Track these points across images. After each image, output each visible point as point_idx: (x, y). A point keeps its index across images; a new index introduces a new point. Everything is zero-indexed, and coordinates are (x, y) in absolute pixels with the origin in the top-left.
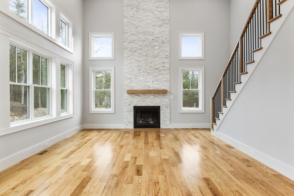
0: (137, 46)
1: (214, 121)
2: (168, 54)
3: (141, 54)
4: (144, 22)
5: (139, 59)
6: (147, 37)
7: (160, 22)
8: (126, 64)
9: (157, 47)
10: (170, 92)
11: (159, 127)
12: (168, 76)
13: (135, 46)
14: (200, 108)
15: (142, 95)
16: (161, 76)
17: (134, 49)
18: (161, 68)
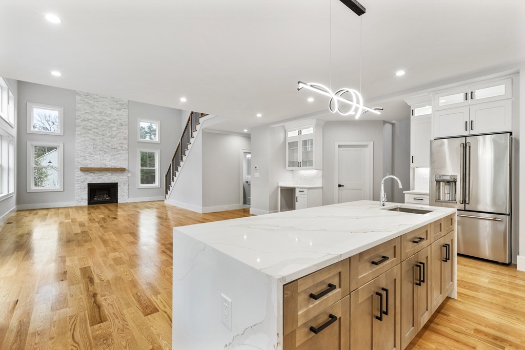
0: (92, 125)
1: (167, 193)
2: (126, 135)
3: (97, 133)
4: (100, 102)
5: (94, 137)
6: (105, 118)
7: (119, 106)
8: (78, 141)
9: (115, 129)
10: (128, 170)
11: (117, 202)
12: (127, 156)
13: (90, 124)
14: (157, 183)
15: (98, 172)
16: (119, 156)
17: (89, 128)
18: (119, 148)
